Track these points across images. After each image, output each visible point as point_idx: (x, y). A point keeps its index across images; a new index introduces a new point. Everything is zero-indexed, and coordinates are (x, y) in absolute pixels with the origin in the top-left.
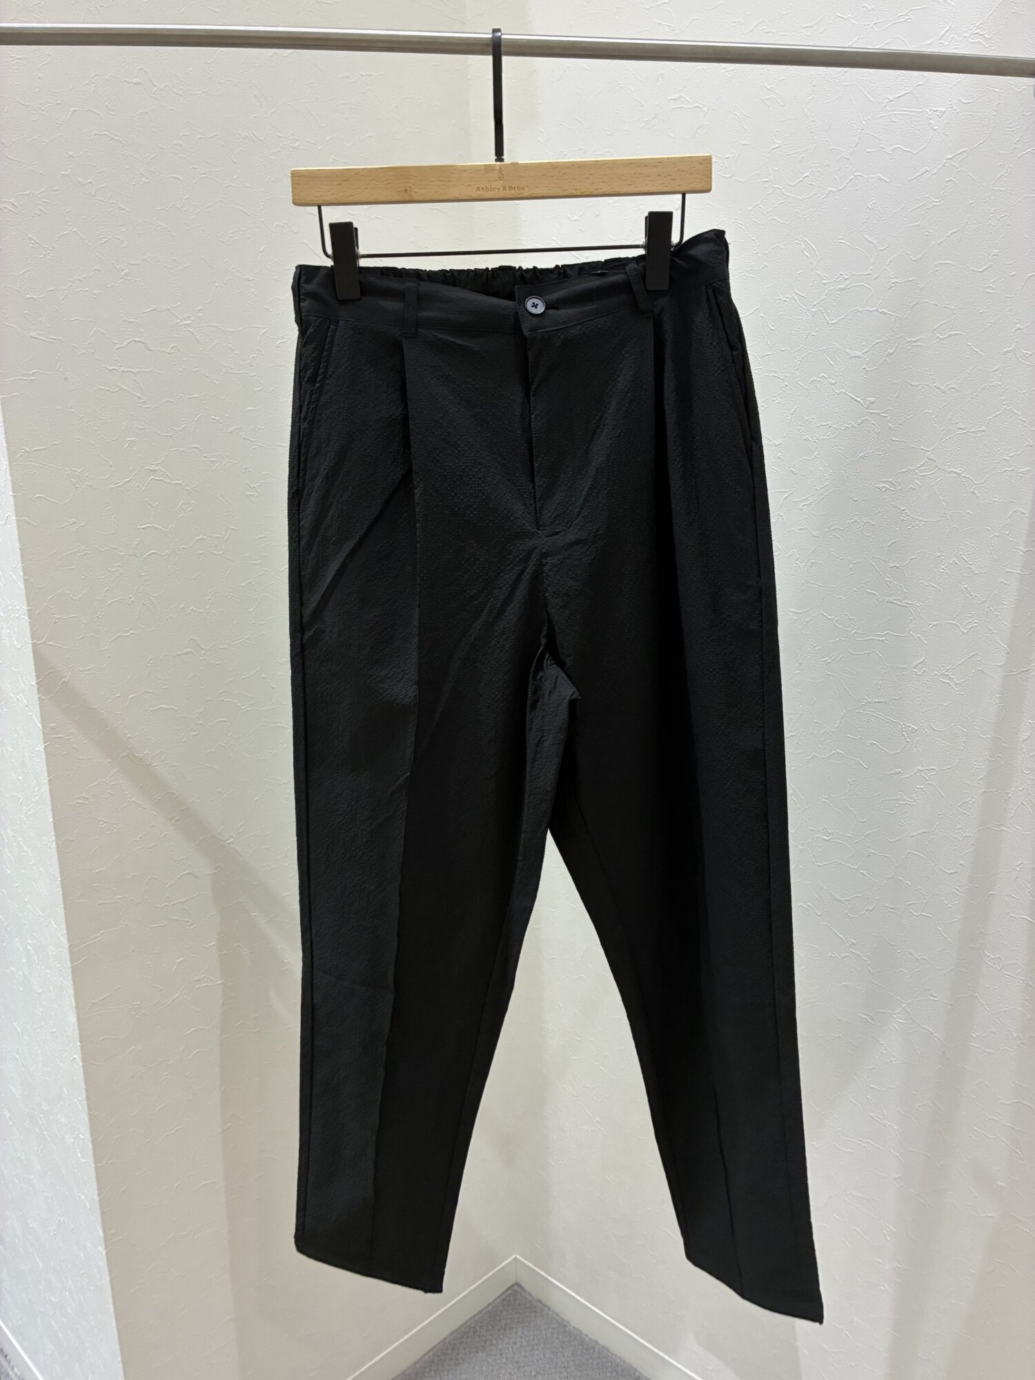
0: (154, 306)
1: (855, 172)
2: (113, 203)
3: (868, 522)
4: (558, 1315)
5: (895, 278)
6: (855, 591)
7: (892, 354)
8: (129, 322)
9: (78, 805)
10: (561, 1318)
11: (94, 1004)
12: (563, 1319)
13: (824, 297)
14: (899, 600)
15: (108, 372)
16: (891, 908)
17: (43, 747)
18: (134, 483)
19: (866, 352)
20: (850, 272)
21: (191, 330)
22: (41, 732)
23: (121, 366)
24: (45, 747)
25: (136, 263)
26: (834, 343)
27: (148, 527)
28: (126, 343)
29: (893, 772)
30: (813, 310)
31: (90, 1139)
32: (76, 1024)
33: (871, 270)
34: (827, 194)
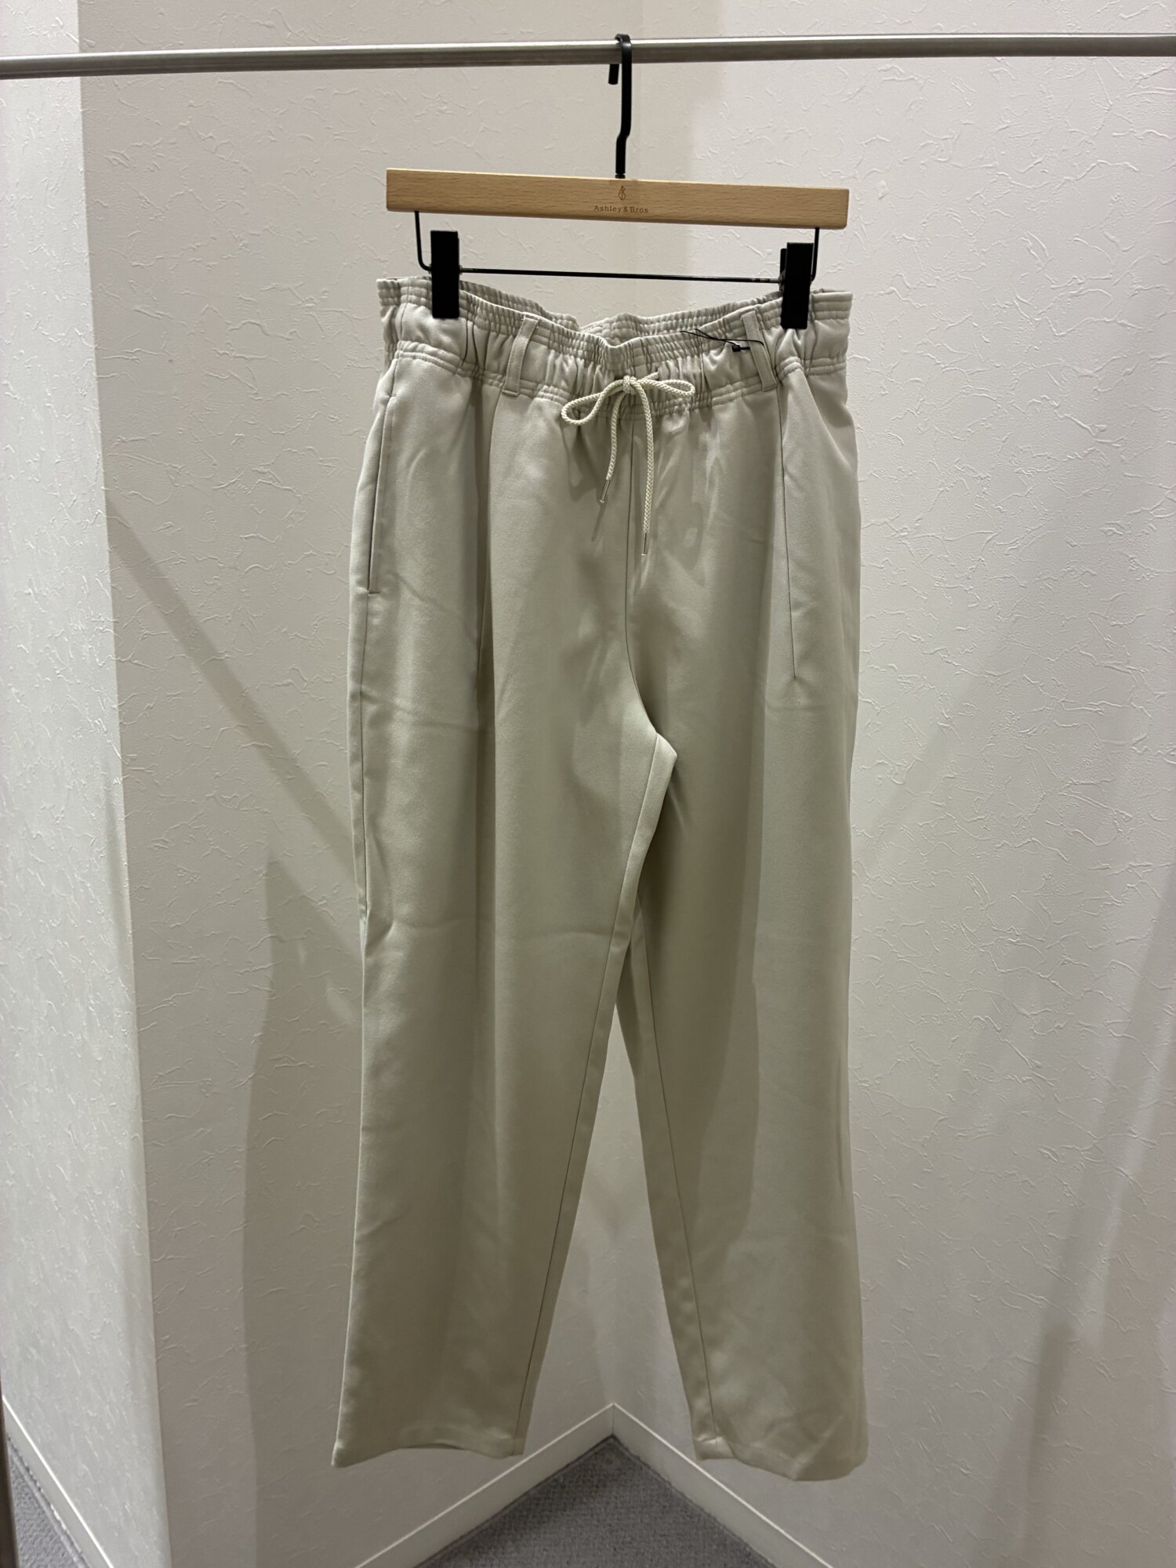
0: (274, 284)
1: (1098, 159)
2: (236, 163)
3: (1088, 571)
4: (659, 1475)
5: (1139, 283)
6: (1066, 652)
7: (1132, 373)
8: (245, 300)
9: (156, 849)
10: (661, 1478)
11: (161, 1076)
12: (664, 1480)
13: (1052, 304)
14: (1119, 664)
15: (218, 356)
16: (1086, 1027)
17: (121, 779)
18: (239, 485)
19: (1098, 371)
20: (1085, 276)
21: (314, 315)
22: (120, 765)
23: (232, 350)
24: (124, 779)
25: (257, 233)
26: (1060, 359)
27: (252, 537)
28: (240, 325)
29: (1098, 867)
30: (1037, 319)
31: (147, 1229)
32: (140, 1097)
33: (1111, 274)
34: (1063, 184)
